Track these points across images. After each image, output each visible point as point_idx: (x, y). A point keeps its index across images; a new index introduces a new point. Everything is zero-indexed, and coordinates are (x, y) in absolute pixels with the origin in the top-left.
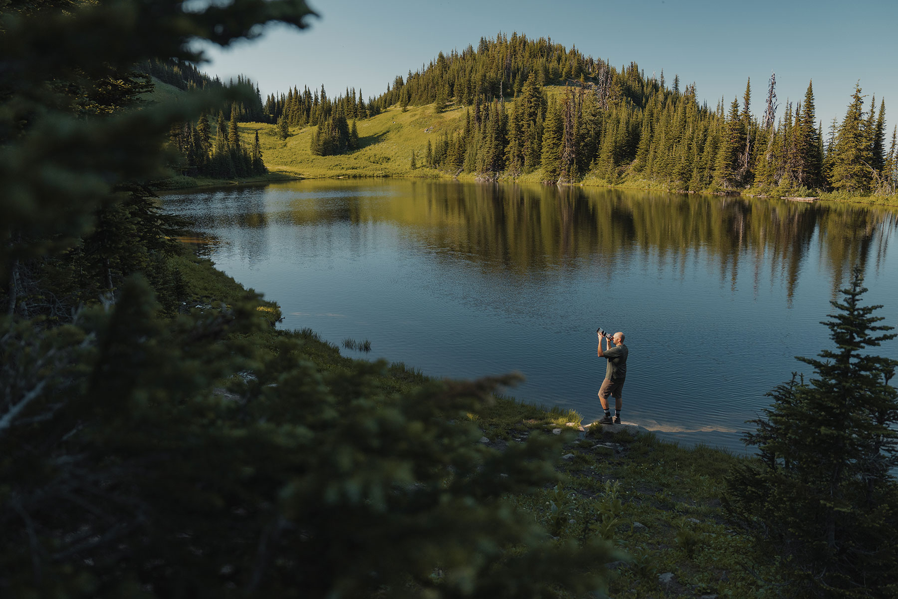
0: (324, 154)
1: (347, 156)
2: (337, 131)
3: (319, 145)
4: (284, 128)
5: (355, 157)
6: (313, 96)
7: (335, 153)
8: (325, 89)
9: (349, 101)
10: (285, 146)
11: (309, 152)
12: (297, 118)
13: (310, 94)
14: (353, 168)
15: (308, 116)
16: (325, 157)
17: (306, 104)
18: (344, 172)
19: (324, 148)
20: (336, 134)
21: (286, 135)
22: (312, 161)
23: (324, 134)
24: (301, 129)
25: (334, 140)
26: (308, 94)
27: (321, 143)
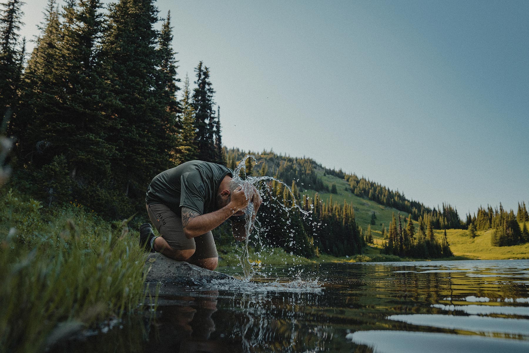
0: (501, 245)
1: (519, 246)
2: (510, 230)
3: (496, 240)
4: (473, 231)
5: (526, 247)
6: (494, 210)
7: (509, 245)
8: (502, 205)
9: (521, 211)
10: (473, 242)
11: (490, 244)
12: (483, 225)
13: (491, 209)
14: (522, 253)
15: (491, 223)
16: (501, 247)
17: (489, 215)
18: (514, 256)
19: (501, 241)
20: (510, 232)
21: (474, 236)
22: (490, 250)
23: (500, 233)
24: (485, 232)
25: (508, 236)
26: (491, 210)
27: (498, 238)
